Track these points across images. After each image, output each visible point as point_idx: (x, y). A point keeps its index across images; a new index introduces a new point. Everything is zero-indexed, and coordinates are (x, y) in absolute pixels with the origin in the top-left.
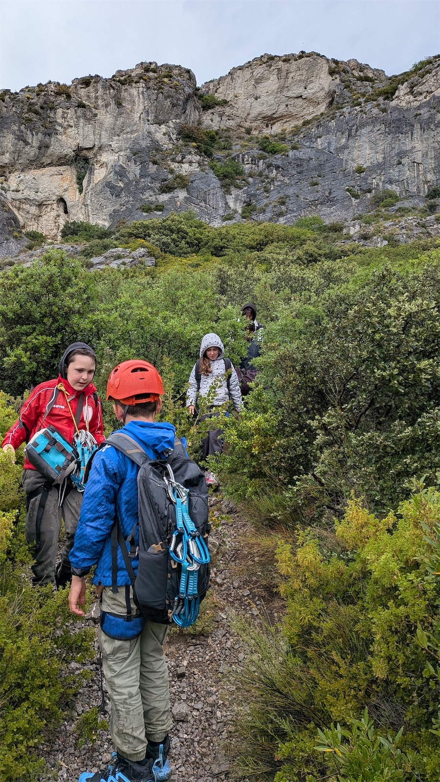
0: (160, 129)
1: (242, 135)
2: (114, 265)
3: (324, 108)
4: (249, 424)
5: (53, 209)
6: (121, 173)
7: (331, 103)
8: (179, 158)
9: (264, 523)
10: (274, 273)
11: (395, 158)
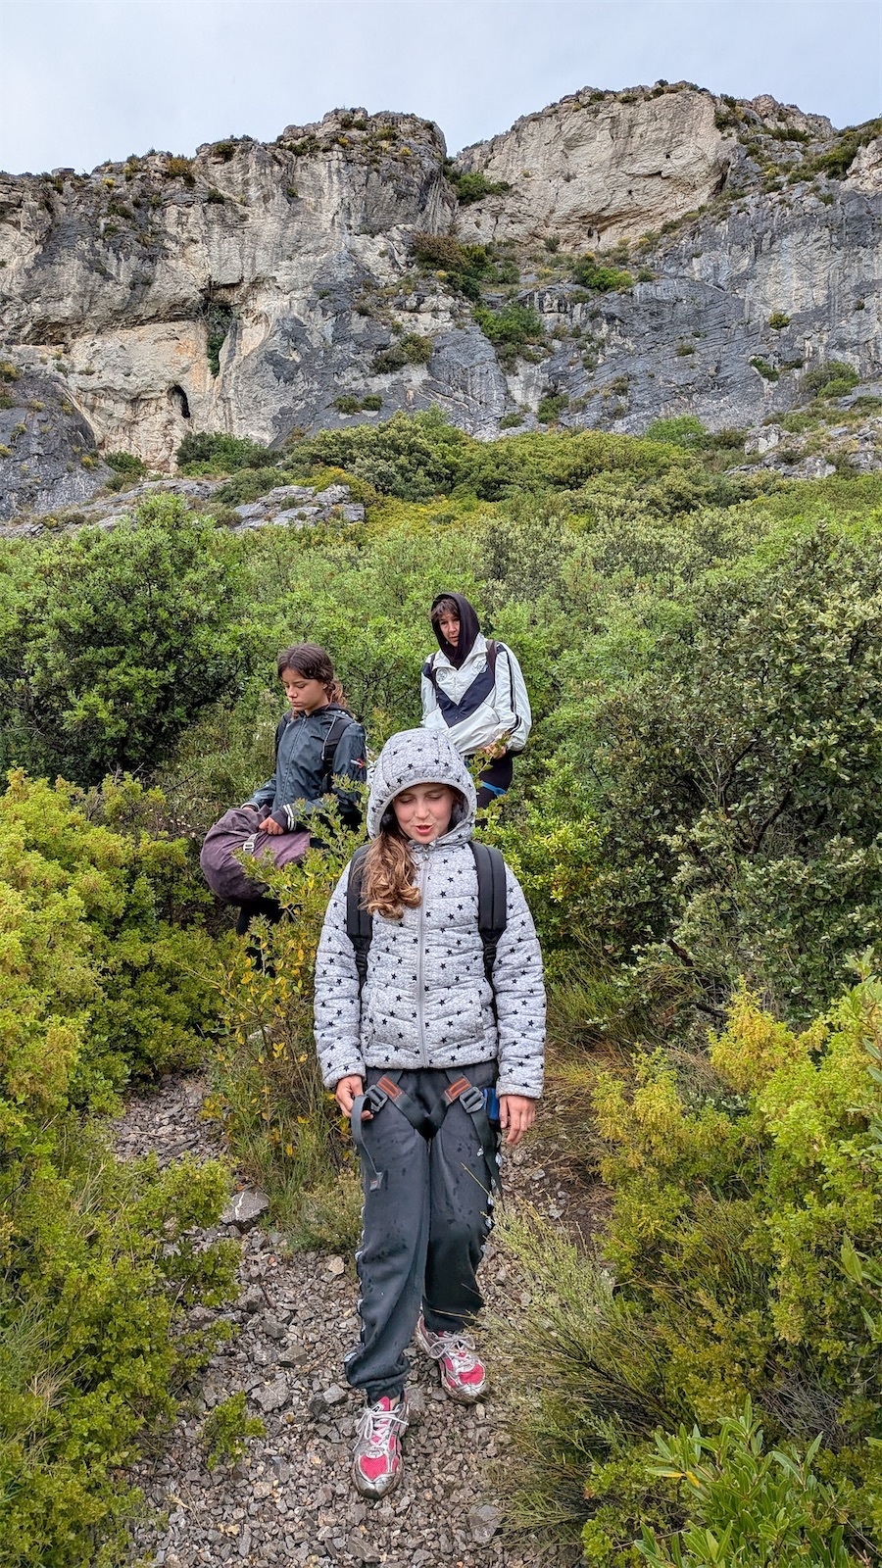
0: (373, 244)
1: (539, 254)
2: (282, 520)
3: (705, 195)
4: (544, 841)
5: (161, 408)
6: (295, 334)
7: (720, 186)
8: (412, 302)
9: (576, 1038)
10: (601, 534)
11: (851, 296)
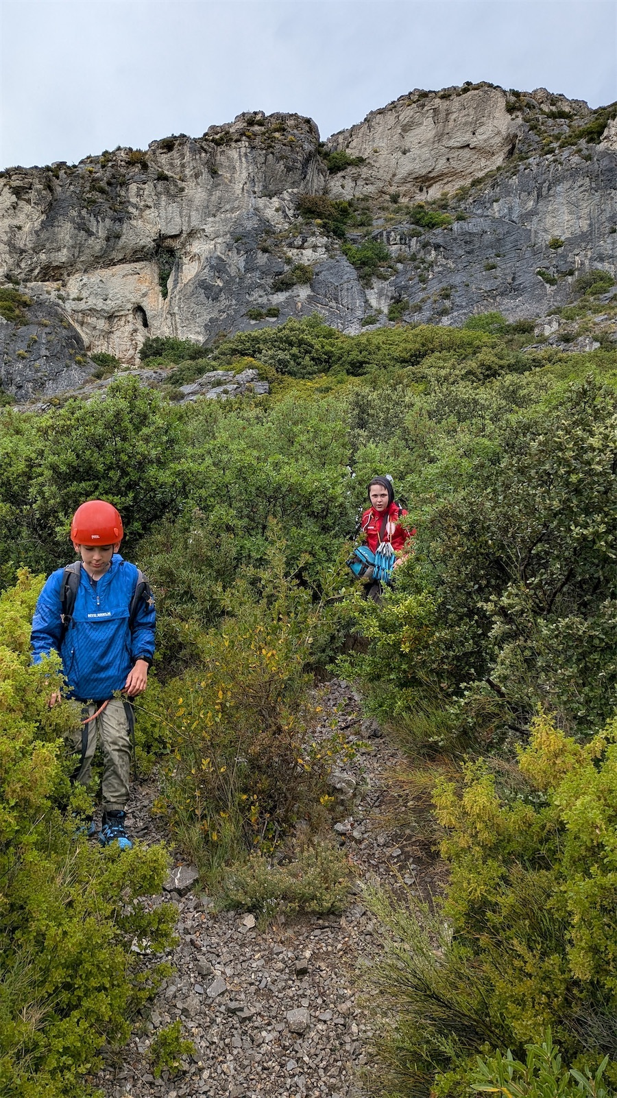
0: (271, 203)
1: (386, 205)
2: (212, 395)
3: (501, 159)
4: (395, 610)
5: (129, 322)
6: (219, 267)
7: (511, 152)
8: (298, 242)
9: (422, 752)
10: (433, 394)
11: (606, 224)
